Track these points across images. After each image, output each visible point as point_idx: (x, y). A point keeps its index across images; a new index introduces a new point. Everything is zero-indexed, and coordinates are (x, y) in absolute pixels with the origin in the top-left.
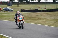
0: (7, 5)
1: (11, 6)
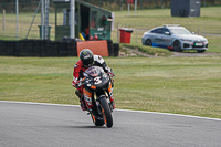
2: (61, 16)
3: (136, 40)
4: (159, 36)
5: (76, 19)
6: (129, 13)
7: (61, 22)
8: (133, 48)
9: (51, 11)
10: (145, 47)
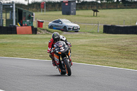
0: (61, 13)
1: (75, 14)
2: (8, 15)
3: (45, 26)
4: (57, 24)
5: (16, 16)
6: (42, 13)
7: (8, 17)
8: (44, 30)
9: (3, 12)
10: (50, 30)
